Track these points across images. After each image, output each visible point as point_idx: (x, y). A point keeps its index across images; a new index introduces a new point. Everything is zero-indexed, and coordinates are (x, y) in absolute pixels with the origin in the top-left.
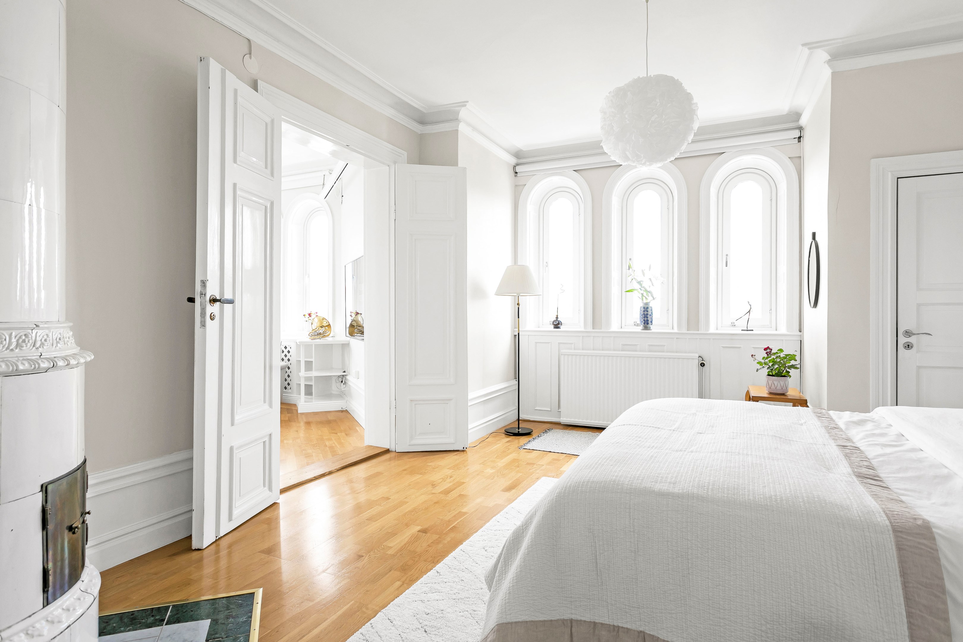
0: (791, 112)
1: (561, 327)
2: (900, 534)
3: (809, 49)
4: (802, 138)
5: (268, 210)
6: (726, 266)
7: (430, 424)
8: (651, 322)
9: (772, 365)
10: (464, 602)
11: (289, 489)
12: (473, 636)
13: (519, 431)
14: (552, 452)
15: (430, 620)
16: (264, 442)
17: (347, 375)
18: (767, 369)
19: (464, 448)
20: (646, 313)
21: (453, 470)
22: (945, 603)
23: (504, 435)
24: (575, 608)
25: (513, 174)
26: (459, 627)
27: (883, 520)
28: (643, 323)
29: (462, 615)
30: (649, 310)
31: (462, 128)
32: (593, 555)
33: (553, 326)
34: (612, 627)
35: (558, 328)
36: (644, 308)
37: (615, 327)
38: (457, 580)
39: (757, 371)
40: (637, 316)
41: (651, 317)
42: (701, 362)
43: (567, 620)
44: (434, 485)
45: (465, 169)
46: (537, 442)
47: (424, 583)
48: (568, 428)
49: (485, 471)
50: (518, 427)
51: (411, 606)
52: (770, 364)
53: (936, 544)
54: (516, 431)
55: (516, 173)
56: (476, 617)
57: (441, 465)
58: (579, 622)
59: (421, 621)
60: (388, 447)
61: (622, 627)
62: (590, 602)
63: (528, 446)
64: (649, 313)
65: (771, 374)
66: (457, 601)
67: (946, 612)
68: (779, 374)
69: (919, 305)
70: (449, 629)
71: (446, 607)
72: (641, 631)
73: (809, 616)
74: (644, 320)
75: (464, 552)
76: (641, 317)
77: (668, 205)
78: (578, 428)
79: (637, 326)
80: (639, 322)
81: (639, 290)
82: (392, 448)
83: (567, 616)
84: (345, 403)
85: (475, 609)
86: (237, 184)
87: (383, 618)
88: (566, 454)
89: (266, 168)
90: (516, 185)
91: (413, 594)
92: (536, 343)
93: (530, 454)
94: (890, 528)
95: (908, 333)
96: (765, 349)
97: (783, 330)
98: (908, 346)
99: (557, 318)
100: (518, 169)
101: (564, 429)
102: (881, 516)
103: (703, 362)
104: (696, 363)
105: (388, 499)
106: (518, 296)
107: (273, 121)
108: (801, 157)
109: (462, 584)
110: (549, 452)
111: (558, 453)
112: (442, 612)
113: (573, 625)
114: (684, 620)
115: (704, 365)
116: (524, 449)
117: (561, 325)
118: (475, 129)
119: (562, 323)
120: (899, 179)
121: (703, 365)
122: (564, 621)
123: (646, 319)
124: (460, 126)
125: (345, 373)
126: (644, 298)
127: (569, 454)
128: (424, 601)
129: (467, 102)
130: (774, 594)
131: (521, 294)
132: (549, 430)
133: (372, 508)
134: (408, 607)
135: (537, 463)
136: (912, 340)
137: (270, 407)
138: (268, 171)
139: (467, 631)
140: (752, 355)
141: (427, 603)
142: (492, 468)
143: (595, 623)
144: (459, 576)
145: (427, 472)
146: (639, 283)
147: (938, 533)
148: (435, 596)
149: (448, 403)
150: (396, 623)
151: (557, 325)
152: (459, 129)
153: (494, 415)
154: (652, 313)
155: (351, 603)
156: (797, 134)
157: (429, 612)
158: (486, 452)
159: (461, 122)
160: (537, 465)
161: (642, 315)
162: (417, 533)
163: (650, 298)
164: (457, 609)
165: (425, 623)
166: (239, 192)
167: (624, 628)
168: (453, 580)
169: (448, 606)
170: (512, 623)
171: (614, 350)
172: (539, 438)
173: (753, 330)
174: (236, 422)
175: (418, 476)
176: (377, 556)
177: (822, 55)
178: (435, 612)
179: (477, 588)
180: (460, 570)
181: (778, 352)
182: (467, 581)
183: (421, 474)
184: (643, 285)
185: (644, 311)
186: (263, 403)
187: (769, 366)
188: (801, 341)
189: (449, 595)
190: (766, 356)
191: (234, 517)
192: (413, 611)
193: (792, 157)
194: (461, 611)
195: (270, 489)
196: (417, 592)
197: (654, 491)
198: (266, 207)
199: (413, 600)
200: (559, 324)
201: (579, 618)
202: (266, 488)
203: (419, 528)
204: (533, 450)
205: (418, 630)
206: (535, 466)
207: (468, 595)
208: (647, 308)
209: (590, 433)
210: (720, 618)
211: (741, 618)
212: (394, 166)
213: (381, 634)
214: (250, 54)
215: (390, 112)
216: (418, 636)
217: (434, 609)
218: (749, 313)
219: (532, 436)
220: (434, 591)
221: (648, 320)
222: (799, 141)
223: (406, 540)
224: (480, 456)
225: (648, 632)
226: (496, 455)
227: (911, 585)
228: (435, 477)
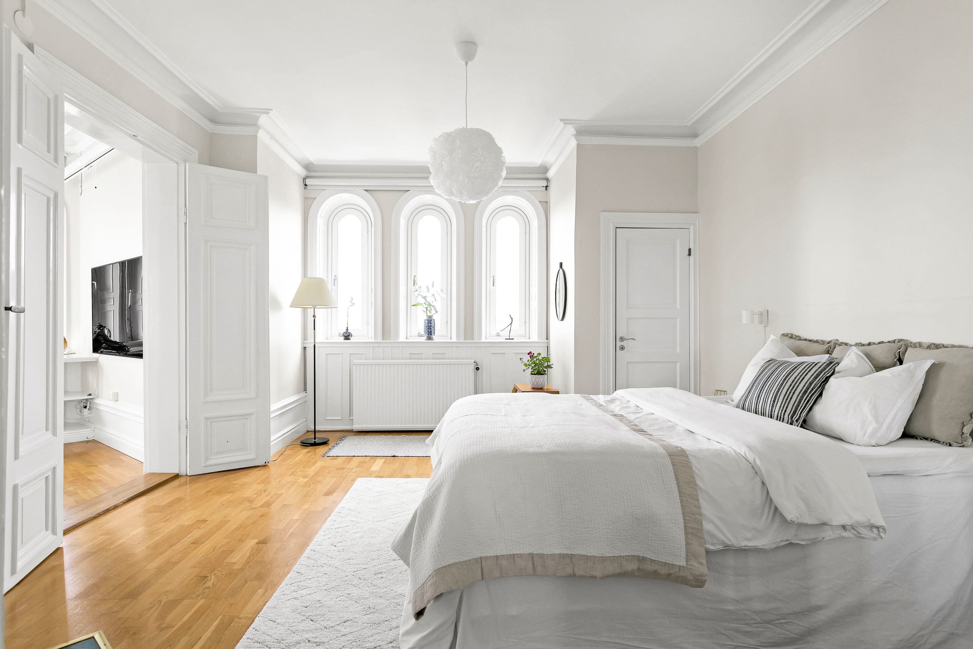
0: (542, 166)
1: (351, 339)
2: (672, 457)
3: (564, 123)
4: (548, 187)
5: (52, 203)
6: (493, 286)
7: (228, 442)
8: (434, 333)
9: (535, 366)
10: (336, 590)
11: (69, 531)
12: (357, 613)
13: (315, 442)
14: (356, 456)
15: (312, 611)
16: (47, 477)
17: (94, 398)
18: (531, 369)
19: (265, 463)
20: (429, 325)
21: (264, 485)
22: (696, 491)
23: (300, 446)
24: (483, 548)
25: (302, 186)
26: (342, 609)
27: (661, 450)
28: (427, 334)
29: (340, 600)
30: (432, 322)
31: (261, 135)
32: (493, 506)
33: (343, 338)
34: (509, 556)
35: (348, 339)
36: (428, 320)
37: (402, 338)
38: (320, 575)
39: (524, 371)
40: (421, 328)
41: (434, 328)
42: (476, 367)
43: (478, 558)
44: (250, 500)
45: (266, 177)
46: (337, 449)
47: (289, 584)
48: (361, 434)
49: (298, 481)
50: (314, 437)
51: (287, 605)
52: (533, 365)
53: (689, 459)
54: (313, 441)
55: (306, 185)
56: (353, 598)
57: (247, 482)
58: (486, 558)
59: (303, 614)
60: (177, 472)
61: (516, 554)
62: (493, 541)
63: (331, 453)
64: (433, 325)
65: (533, 373)
66: (329, 590)
67: (697, 496)
68: (539, 373)
69: (628, 319)
70: (333, 613)
71: (322, 598)
72: (530, 553)
73: (635, 514)
74: (428, 331)
75: (315, 551)
76: (426, 328)
77: (447, 230)
78: (370, 433)
79: (421, 336)
80: (423, 333)
81: (424, 304)
82: (183, 472)
83: (478, 555)
84: (91, 431)
85: (348, 592)
86: (23, 169)
87: (263, 621)
88: (369, 456)
89: (49, 151)
90: (305, 197)
91: (283, 595)
92: (327, 354)
93: (336, 460)
94: (667, 454)
95: (622, 339)
96: (529, 354)
97: (535, 338)
98: (622, 348)
99: (347, 329)
100: (308, 182)
101: (355, 435)
102: (660, 449)
103: (478, 366)
104: (472, 367)
105: (205, 521)
106: (314, 309)
107: (56, 97)
108: (547, 202)
109: (327, 577)
110: (353, 456)
111: (362, 456)
112: (319, 602)
113: (482, 561)
114: (560, 537)
115: (479, 369)
116: (328, 456)
117: (352, 336)
118: (272, 137)
119: (352, 334)
120: (617, 229)
121: (477, 369)
122: (476, 559)
123: (429, 330)
124: (259, 132)
125: (91, 396)
126: (428, 312)
127: (372, 456)
128: (298, 598)
129: (271, 110)
130: (615, 505)
131: (317, 307)
132: (343, 437)
133: (191, 532)
134: (284, 606)
135: (347, 467)
136: (624, 343)
137: (54, 436)
138: (51, 156)
139: (350, 611)
140: (520, 359)
141: (301, 599)
142: (305, 477)
143: (497, 557)
144: (321, 571)
145: (236, 490)
146: (425, 298)
147: (689, 454)
148: (305, 592)
149: (248, 418)
150: (279, 622)
151: (347, 337)
152: (258, 135)
153: (287, 429)
154: (434, 325)
155: (219, 618)
156: (544, 183)
157: (308, 605)
158: (291, 464)
159: (261, 128)
160: (347, 469)
161: (426, 327)
162: (256, 546)
163: (433, 312)
164: (333, 597)
165: (309, 614)
166: (24, 180)
167: (518, 554)
168: (316, 575)
169: (323, 596)
170: (446, 566)
171: (402, 359)
172: (338, 446)
173: (513, 339)
174: (21, 454)
175: (229, 496)
176: (224, 573)
177: (571, 130)
178: (312, 604)
179: (343, 577)
180: (320, 566)
181: (538, 355)
182: (330, 573)
183: (229, 493)
184: (427, 300)
185: (428, 323)
186: (45, 431)
187: (532, 367)
188: (548, 347)
189: (319, 588)
190: (529, 358)
191: (19, 568)
192: (290, 608)
193: (541, 202)
194: (337, 597)
195: (54, 532)
196: (286, 593)
197: (530, 453)
198: (48, 199)
199: (286, 600)
200: (349, 335)
201: (486, 555)
202: (49, 532)
203: (256, 541)
204: (337, 456)
205: (304, 621)
206: (345, 470)
207: (338, 584)
208: (431, 320)
209: (384, 436)
210: (585, 528)
211: (598, 524)
212: (184, 164)
213: (269, 633)
214: (23, 10)
215: (180, 105)
216: (307, 626)
217: (311, 602)
218: (510, 325)
219: (329, 445)
220: (303, 588)
221: (431, 332)
222: (546, 190)
223: (248, 553)
224: (286, 468)
225: (535, 552)
226: (302, 466)
227: (681, 484)
228: (248, 493)
